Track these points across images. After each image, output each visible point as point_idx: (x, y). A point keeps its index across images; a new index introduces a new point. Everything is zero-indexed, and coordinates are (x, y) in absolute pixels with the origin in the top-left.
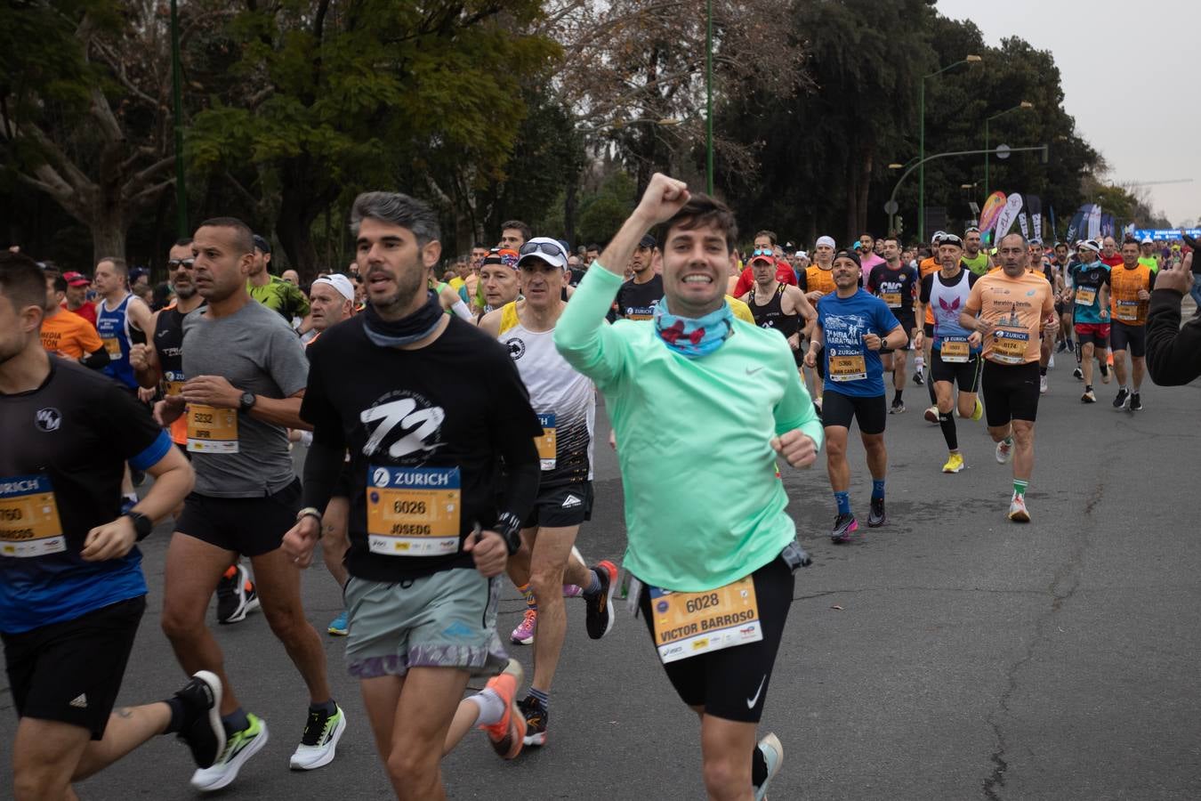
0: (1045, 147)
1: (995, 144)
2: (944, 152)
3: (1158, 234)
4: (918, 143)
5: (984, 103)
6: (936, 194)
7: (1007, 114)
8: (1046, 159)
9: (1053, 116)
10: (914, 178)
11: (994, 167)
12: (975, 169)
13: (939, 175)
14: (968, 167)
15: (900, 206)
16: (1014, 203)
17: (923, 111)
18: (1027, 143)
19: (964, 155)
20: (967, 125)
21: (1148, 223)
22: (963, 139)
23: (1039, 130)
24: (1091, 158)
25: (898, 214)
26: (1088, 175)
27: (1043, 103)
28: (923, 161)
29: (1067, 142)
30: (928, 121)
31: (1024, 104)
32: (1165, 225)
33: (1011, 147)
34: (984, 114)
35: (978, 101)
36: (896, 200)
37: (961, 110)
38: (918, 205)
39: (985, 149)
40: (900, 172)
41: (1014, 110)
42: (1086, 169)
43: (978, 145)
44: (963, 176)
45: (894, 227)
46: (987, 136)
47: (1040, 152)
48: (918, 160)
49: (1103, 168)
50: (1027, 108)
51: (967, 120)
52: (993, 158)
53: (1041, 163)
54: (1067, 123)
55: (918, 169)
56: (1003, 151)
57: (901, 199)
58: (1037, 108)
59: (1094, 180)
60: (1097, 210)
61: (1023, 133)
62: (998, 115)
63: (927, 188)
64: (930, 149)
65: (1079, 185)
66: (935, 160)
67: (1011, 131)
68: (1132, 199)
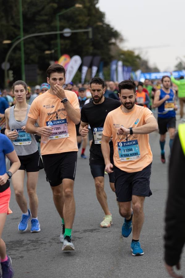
0: (90, 30)
1: (62, 28)
2: (33, 33)
3: (154, 76)
4: (19, 28)
5: (55, 5)
6: (31, 57)
7: (68, 11)
8: (91, 36)
9: (94, 12)
10: (18, 48)
11: (62, 42)
12: (52, 42)
13: (32, 46)
14: (49, 41)
15: (11, 65)
16: (76, 61)
17: (21, 10)
18: (80, 27)
19: (46, 35)
20: (46, 18)
21: (147, 69)
22: (44, 26)
23: (87, 19)
24: (115, 34)
25: (10, 69)
26: (114, 44)
27: (88, 5)
28: (22, 39)
29: (102, 26)
30: (24, 16)
31: (78, 5)
32: (156, 70)
33: (72, 30)
34: (55, 11)
35: (51, 4)
36: (9, 61)
37: (43, 9)
38: (21, 64)
39: (56, 31)
40: (10, 45)
41: (72, 9)
42: (113, 41)
43: (54, 29)
44: (46, 47)
45: (8, 76)
46: (58, 23)
47: (87, 33)
48: (20, 38)
49: (122, 40)
50: (79, 8)
51: (46, 15)
52: (62, 36)
53: (88, 38)
54: (100, 16)
55: (20, 44)
56: (67, 32)
57: (11, 61)
58: (85, 7)
59: (117, 47)
60: (120, 63)
61: (78, 22)
62: (64, 12)
63: (26, 53)
64: (26, 31)
65: (109, 50)
66: (30, 38)
67: (71, 21)
68: (138, 57)
